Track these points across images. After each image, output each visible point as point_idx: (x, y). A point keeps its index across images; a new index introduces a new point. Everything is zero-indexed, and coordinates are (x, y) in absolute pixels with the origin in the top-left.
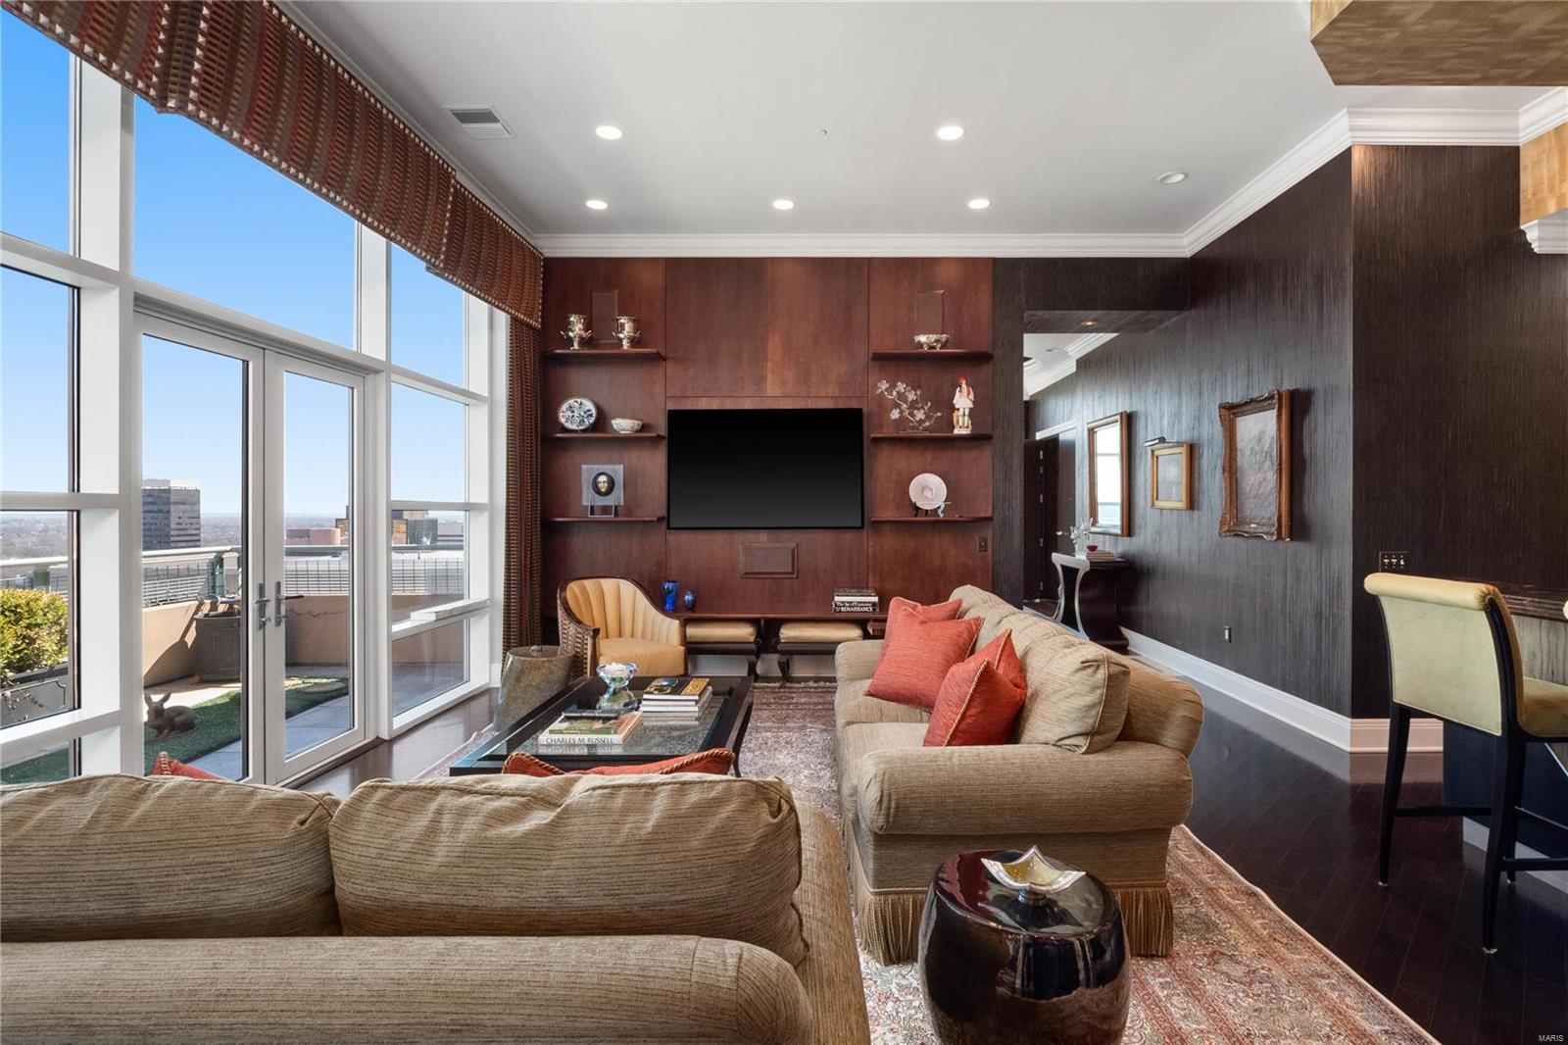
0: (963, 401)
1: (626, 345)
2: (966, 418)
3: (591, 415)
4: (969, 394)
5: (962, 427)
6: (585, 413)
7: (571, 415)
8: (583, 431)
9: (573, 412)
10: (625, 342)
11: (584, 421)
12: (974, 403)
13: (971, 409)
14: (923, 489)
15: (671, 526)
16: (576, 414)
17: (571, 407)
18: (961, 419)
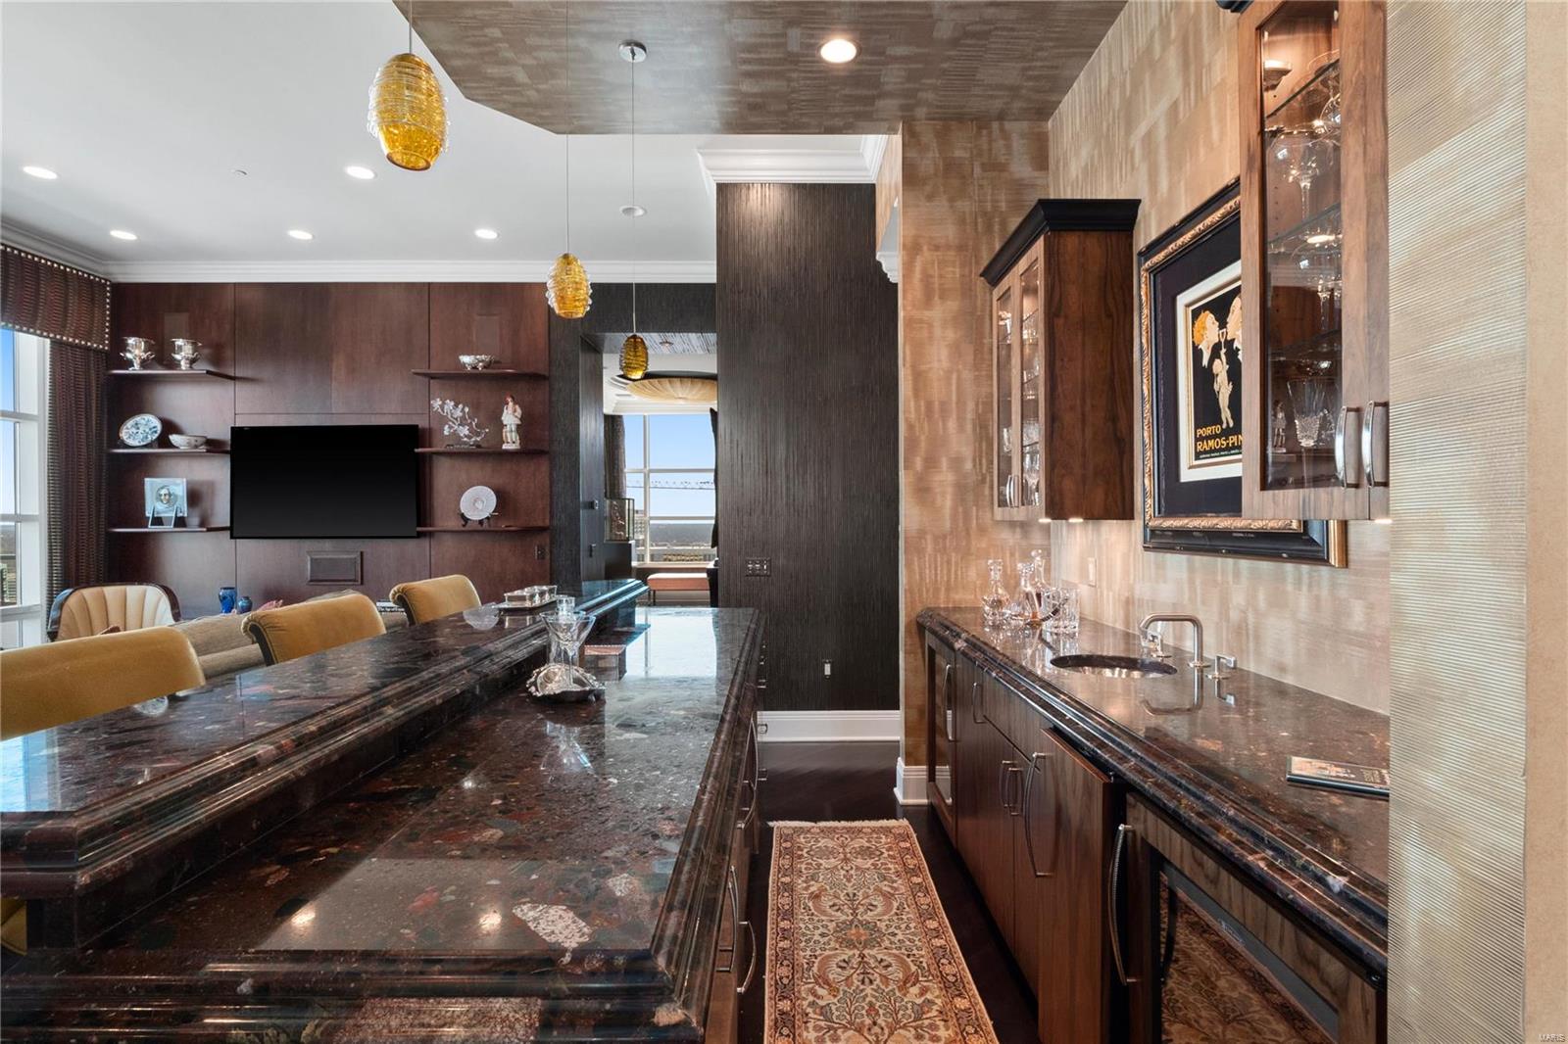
0: (511, 417)
1: (184, 365)
2: (514, 434)
3: (156, 432)
4: (515, 411)
5: (511, 442)
6: (150, 429)
7: (135, 431)
8: (145, 446)
9: (138, 428)
10: (182, 363)
11: (147, 438)
12: (521, 419)
13: (518, 425)
14: (475, 501)
15: (234, 535)
16: (141, 431)
17: (137, 424)
18: (508, 434)
